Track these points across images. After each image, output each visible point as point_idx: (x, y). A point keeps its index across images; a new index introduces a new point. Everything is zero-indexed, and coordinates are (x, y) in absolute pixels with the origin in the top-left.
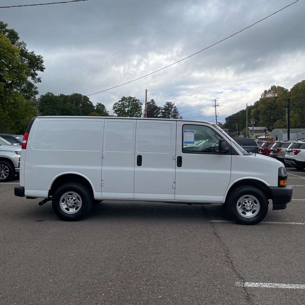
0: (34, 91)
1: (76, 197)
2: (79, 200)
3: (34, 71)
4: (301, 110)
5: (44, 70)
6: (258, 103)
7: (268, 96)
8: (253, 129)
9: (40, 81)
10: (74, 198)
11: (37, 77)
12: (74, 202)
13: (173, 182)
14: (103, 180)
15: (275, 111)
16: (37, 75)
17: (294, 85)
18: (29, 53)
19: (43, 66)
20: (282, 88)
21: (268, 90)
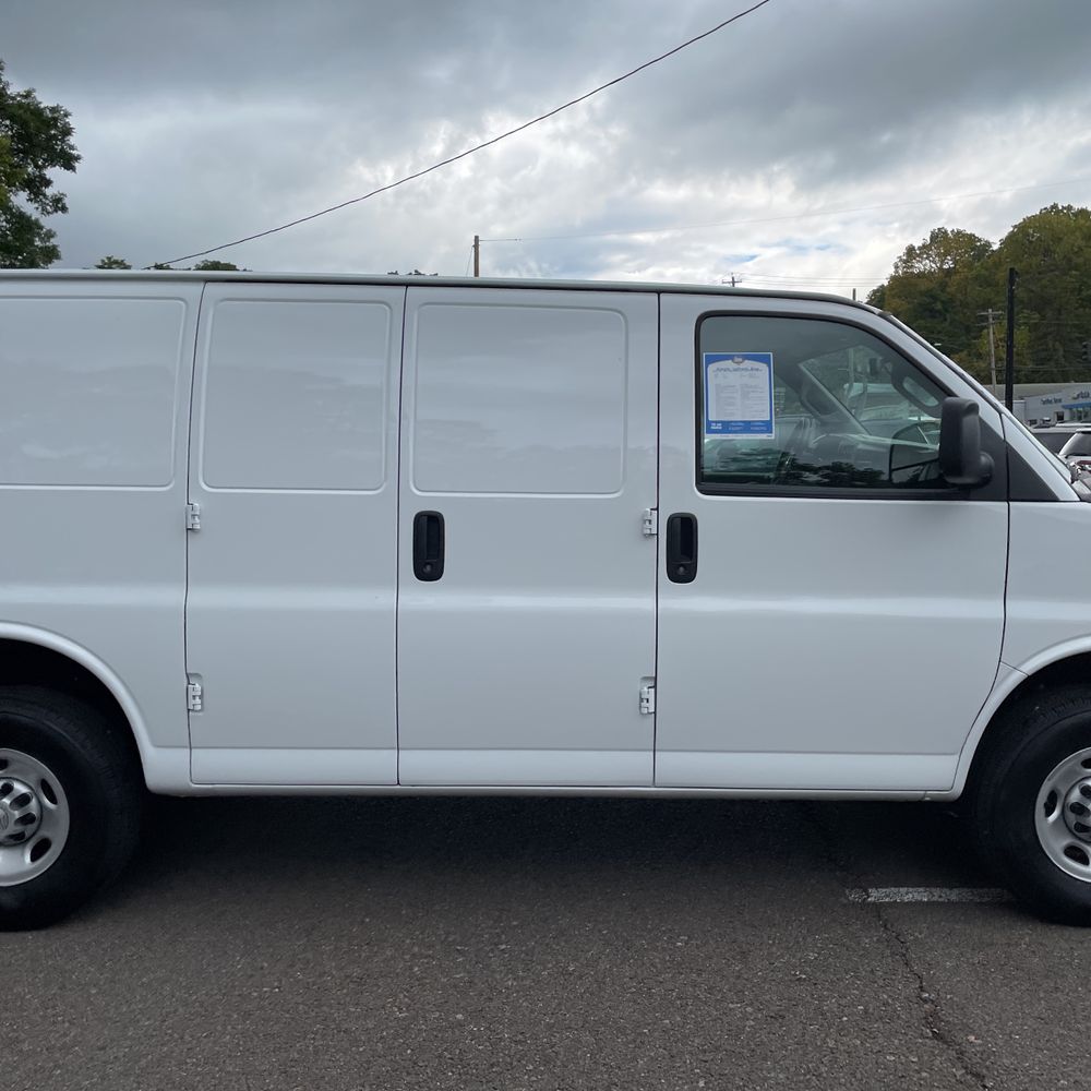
0: (41, 248)
1: (33, 779)
2: (53, 800)
3: (36, 166)
4: (1037, 316)
5: (76, 165)
6: (883, 294)
7: (920, 266)
8: (865, 388)
9: (64, 209)
10: (20, 788)
11: (49, 191)
12: (17, 814)
13: (646, 679)
14: (197, 675)
15: (945, 320)
16: (48, 183)
17: (1015, 227)
18: (13, 99)
19: (72, 148)
20: (972, 238)
21: (917, 244)
